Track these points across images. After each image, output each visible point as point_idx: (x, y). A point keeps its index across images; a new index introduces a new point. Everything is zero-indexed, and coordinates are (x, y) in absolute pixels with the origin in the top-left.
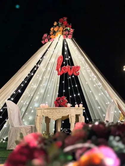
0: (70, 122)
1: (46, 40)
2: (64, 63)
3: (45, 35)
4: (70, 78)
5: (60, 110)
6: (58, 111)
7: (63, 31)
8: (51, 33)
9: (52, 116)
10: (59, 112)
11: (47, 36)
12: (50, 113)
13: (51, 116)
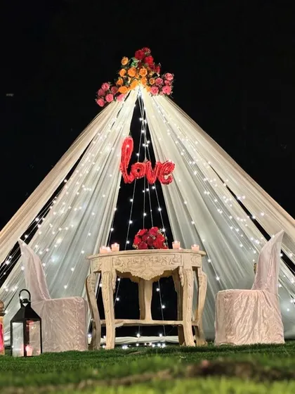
0: (182, 284)
1: (109, 97)
2: (138, 155)
3: (106, 86)
4: (148, 190)
5: (157, 255)
6: (154, 260)
7: (148, 78)
8: (120, 81)
9: (140, 269)
10: (157, 261)
11: (110, 88)
12: (136, 264)
13: (137, 270)
